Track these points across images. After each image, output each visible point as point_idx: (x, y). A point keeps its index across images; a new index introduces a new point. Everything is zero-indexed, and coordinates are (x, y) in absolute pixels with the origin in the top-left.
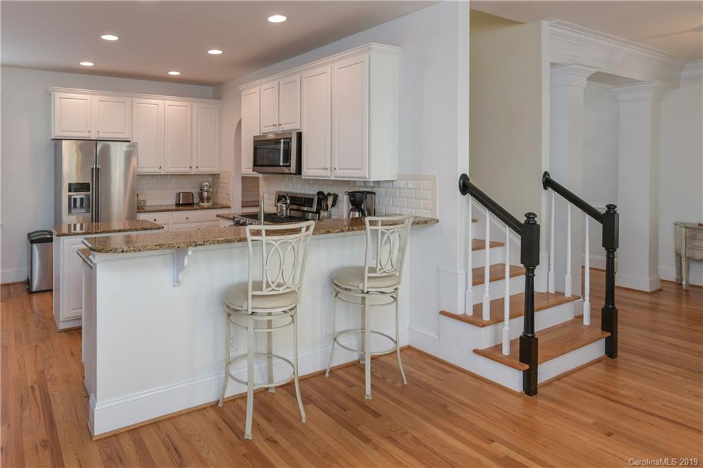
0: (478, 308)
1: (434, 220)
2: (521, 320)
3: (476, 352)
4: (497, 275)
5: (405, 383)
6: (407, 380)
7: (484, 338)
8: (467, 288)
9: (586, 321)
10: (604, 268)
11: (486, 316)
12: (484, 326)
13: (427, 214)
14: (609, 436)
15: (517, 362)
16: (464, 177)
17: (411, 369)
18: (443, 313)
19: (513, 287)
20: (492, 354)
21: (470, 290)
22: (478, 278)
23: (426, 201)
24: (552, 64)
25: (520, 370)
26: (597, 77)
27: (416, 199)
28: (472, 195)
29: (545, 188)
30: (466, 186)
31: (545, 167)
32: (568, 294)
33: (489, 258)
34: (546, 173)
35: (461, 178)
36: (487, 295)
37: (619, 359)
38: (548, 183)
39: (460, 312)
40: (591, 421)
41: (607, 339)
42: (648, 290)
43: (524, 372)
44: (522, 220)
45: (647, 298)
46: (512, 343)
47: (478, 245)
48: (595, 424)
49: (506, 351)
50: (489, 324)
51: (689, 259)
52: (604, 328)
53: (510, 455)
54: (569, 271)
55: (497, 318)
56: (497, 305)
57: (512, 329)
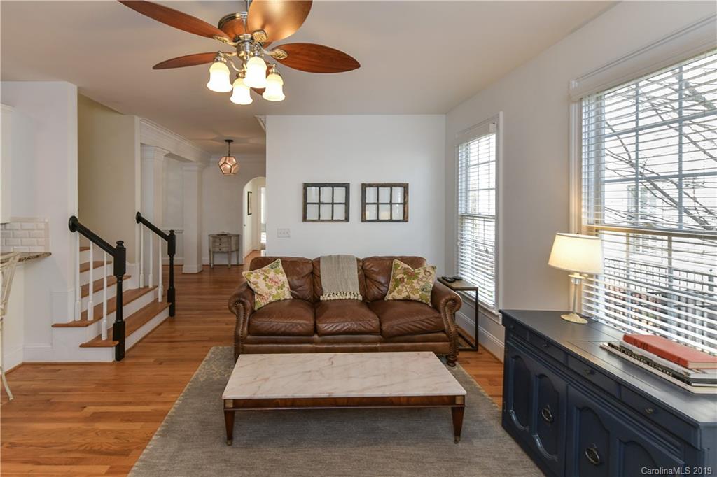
0: (84, 315)
1: (46, 253)
2: (114, 314)
3: (82, 346)
4: (98, 287)
5: (11, 398)
6: (13, 394)
7: (88, 334)
8: (76, 301)
9: (160, 301)
10: (169, 264)
11: (90, 317)
12: (88, 325)
13: (39, 250)
14: (160, 364)
15: (111, 341)
16: (73, 219)
17: (17, 383)
18: (55, 326)
19: (109, 293)
20: (95, 343)
21: (78, 302)
22: (85, 292)
23: (39, 240)
24: (142, 145)
25: (112, 347)
26: (170, 155)
27: (30, 237)
28: (80, 232)
29: (138, 222)
30: (74, 225)
31: (138, 209)
32: (150, 287)
33: (92, 276)
34: (138, 213)
35: (70, 219)
36: (91, 302)
37: (176, 316)
38: (139, 219)
39: (70, 320)
40: (152, 360)
41: (170, 306)
42: (196, 272)
43: (116, 346)
44: (115, 246)
45: (196, 277)
46: (108, 331)
47: (84, 268)
48: (155, 361)
49: (104, 338)
50: (92, 322)
51: (214, 252)
52: (169, 301)
53: (96, 411)
54: (151, 272)
55: (98, 316)
56: (98, 309)
57: (108, 321)
